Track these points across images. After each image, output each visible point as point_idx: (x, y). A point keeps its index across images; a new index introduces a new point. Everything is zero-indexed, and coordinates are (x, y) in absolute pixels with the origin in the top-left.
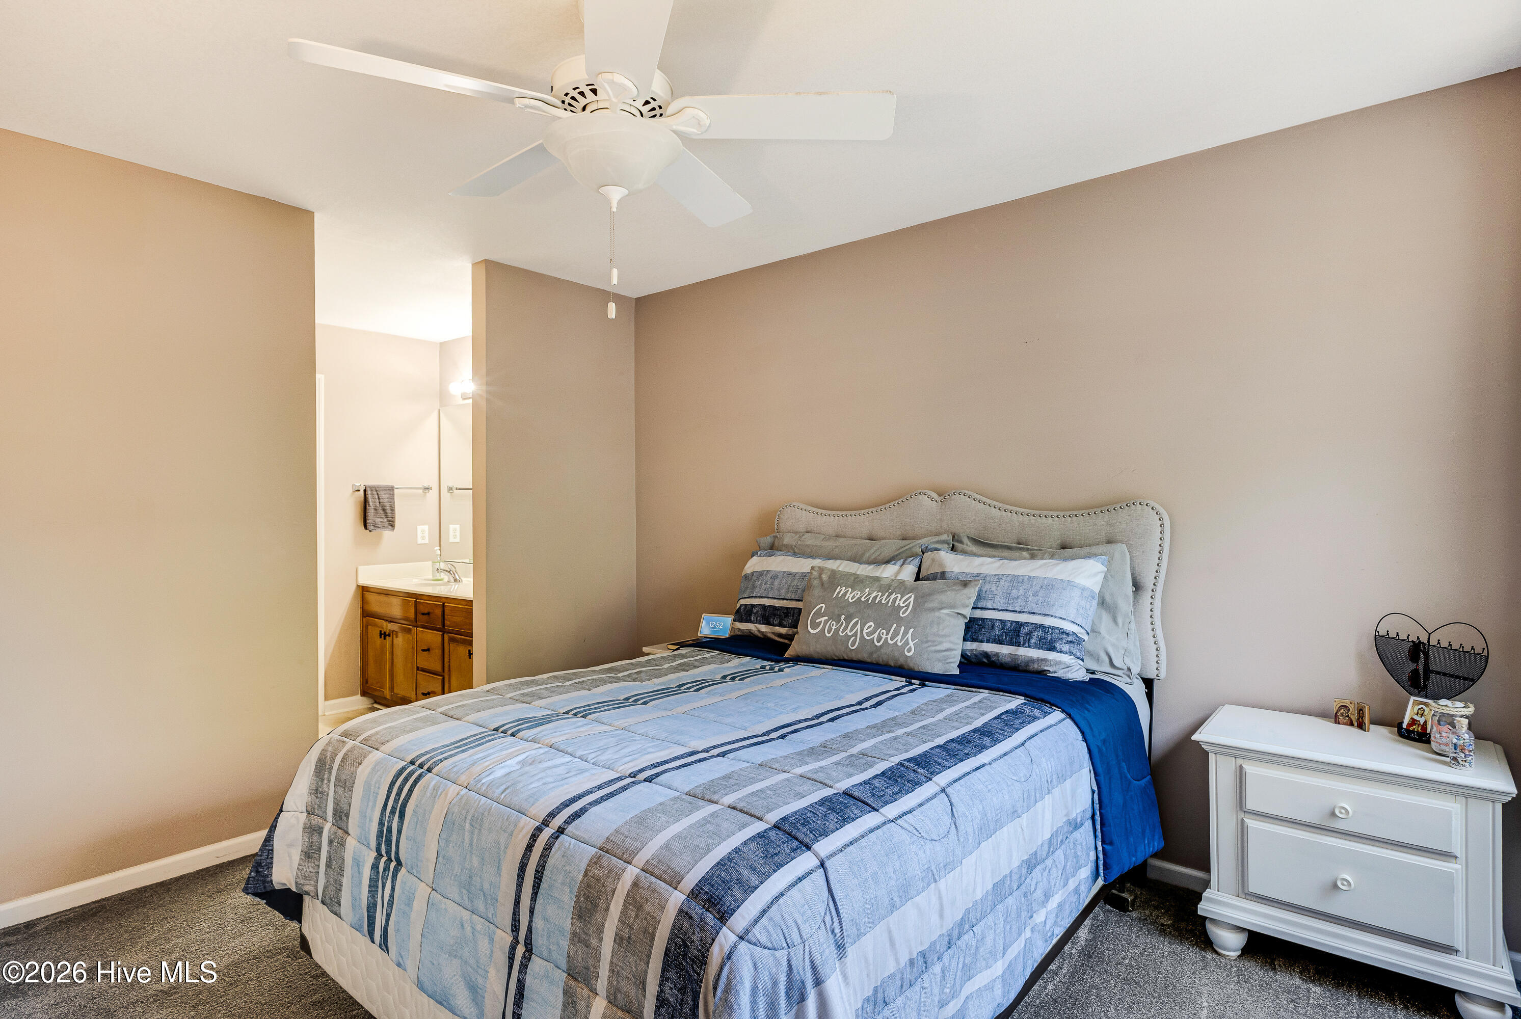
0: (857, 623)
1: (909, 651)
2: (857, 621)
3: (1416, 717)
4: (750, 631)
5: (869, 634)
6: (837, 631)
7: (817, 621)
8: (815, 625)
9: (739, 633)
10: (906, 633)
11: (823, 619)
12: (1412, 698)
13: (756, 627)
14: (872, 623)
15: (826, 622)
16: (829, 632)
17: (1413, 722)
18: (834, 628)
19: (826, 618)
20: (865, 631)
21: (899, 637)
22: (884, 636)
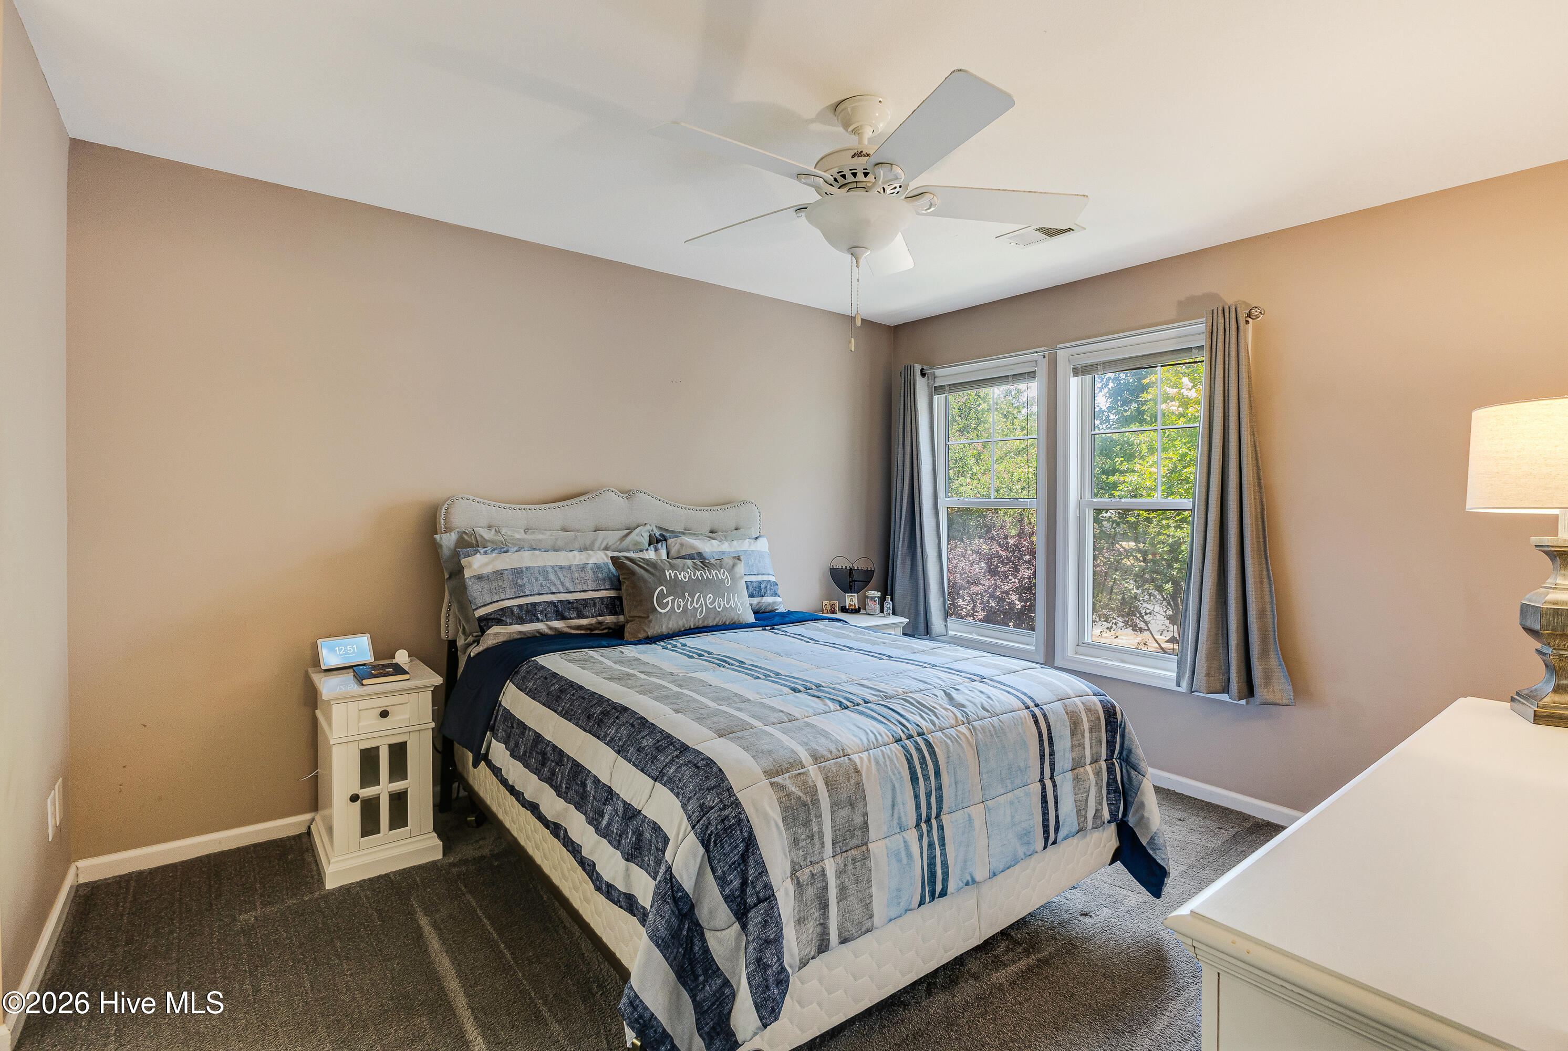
0: (699, 597)
1: (739, 610)
2: (700, 596)
3: (851, 603)
4: (538, 631)
5: (711, 603)
6: (685, 606)
7: (664, 601)
8: (663, 606)
9: (519, 636)
10: (734, 596)
11: (670, 599)
12: (847, 594)
13: (547, 625)
14: (710, 595)
15: (673, 601)
16: (679, 608)
17: (850, 605)
18: (682, 604)
19: (672, 597)
20: (708, 602)
21: (732, 601)
22: (722, 603)
